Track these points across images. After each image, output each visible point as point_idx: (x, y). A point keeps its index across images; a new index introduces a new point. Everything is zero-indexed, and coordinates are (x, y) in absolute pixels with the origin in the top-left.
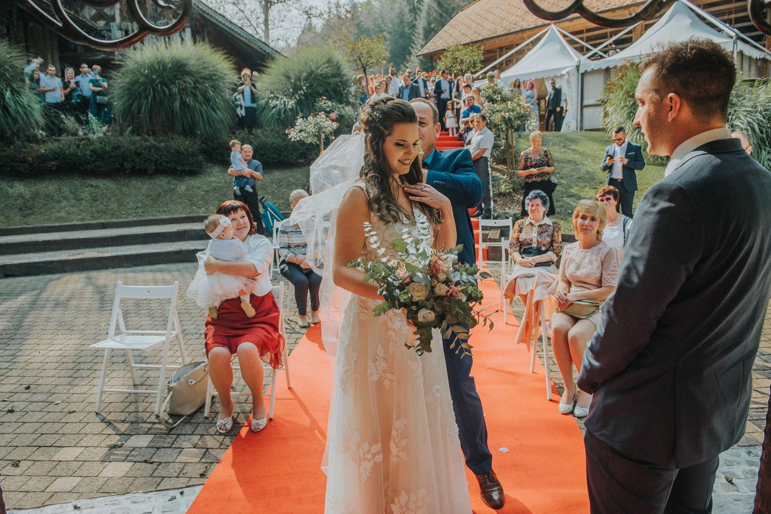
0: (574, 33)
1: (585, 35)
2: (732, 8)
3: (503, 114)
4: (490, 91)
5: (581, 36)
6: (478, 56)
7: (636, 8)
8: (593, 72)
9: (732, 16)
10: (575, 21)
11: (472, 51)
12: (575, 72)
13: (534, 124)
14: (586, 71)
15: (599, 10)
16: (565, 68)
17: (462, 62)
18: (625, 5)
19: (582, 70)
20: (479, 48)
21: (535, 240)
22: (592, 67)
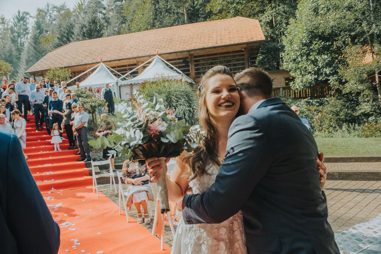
0: (113, 68)
1: (117, 69)
2: (176, 62)
3: (91, 103)
4: (79, 92)
5: (115, 69)
6: (68, 74)
7: (139, 59)
8: (125, 85)
9: (177, 65)
10: (112, 62)
11: (65, 71)
12: (116, 85)
13: (106, 109)
14: (121, 85)
15: (123, 58)
16: (111, 83)
17: (59, 77)
18: (134, 57)
19: (119, 85)
20: (68, 70)
21: (137, 170)
22: (124, 83)
